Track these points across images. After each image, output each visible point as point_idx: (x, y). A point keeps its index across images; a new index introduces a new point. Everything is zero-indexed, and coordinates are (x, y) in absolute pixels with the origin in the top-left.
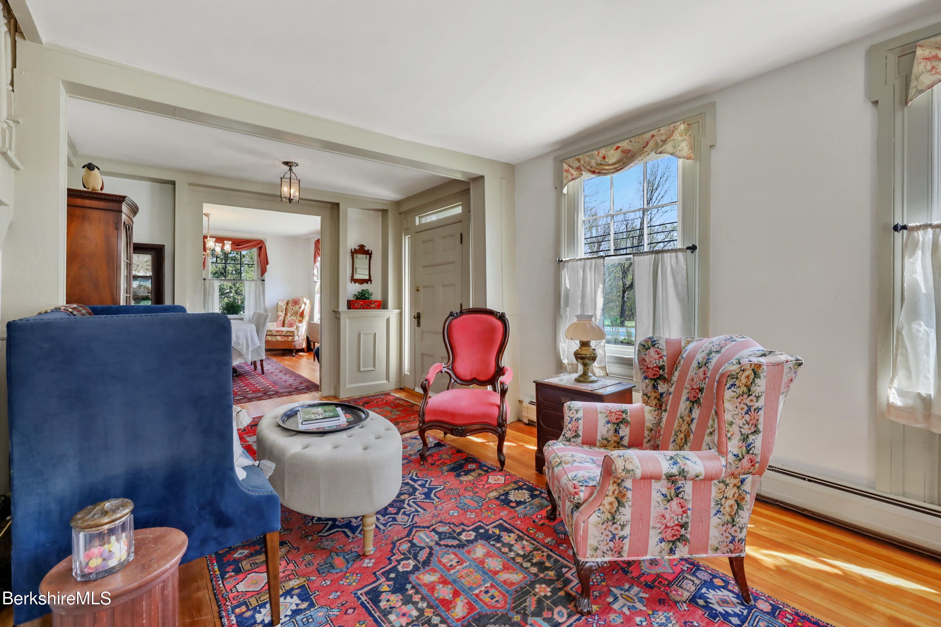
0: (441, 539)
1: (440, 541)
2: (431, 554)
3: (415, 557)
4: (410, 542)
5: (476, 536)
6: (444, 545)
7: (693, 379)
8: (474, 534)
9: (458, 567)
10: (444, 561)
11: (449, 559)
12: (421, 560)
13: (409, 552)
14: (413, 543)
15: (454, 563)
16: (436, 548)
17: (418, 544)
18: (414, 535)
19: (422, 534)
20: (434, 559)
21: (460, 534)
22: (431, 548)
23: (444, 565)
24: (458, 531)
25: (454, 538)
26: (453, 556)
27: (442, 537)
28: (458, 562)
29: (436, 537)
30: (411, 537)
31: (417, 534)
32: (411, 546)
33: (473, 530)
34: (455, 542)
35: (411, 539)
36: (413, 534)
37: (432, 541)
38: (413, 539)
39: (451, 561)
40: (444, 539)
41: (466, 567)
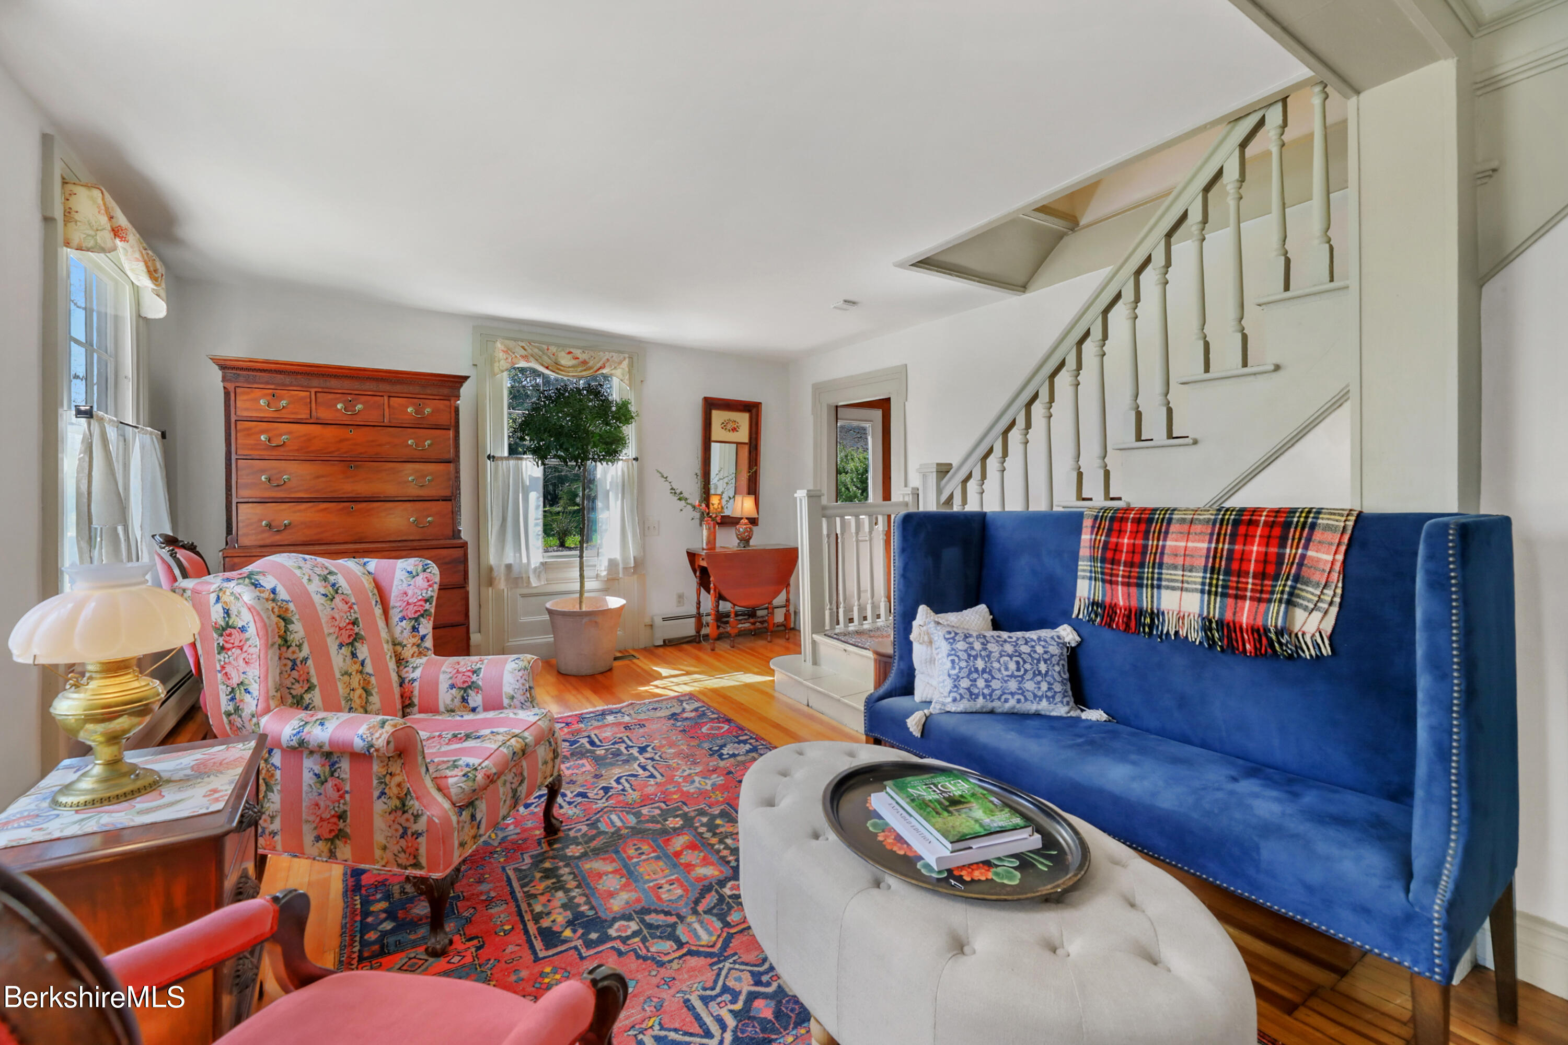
0: (674, 926)
1: (677, 923)
2: (697, 902)
3: (721, 898)
4: (727, 925)
5: (611, 926)
6: (671, 915)
7: (333, 618)
8: (612, 932)
9: (663, 882)
10: (679, 892)
11: (671, 894)
12: (713, 893)
13: (730, 908)
14: (722, 922)
15: (667, 887)
16: (684, 911)
17: (714, 919)
18: (719, 936)
19: (705, 938)
20: (694, 895)
21: (635, 934)
22: (695, 912)
23: (682, 885)
24: (637, 940)
25: (650, 926)
26: (663, 896)
27: (669, 929)
28: (660, 888)
29: (680, 931)
30: (725, 935)
31: (714, 938)
32: (726, 916)
33: (610, 938)
34: (651, 918)
35: (726, 929)
36: (721, 940)
37: (689, 924)
38: (722, 929)
39: (669, 891)
40: (668, 926)
41: (652, 881)
